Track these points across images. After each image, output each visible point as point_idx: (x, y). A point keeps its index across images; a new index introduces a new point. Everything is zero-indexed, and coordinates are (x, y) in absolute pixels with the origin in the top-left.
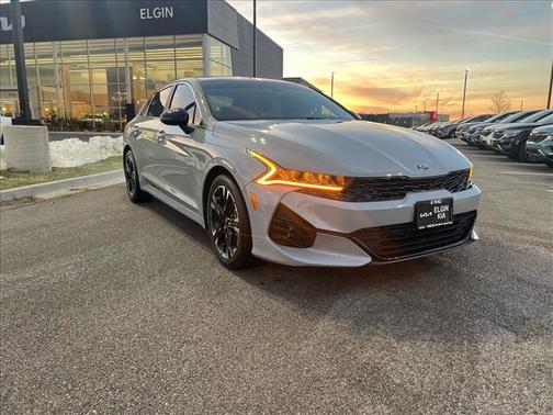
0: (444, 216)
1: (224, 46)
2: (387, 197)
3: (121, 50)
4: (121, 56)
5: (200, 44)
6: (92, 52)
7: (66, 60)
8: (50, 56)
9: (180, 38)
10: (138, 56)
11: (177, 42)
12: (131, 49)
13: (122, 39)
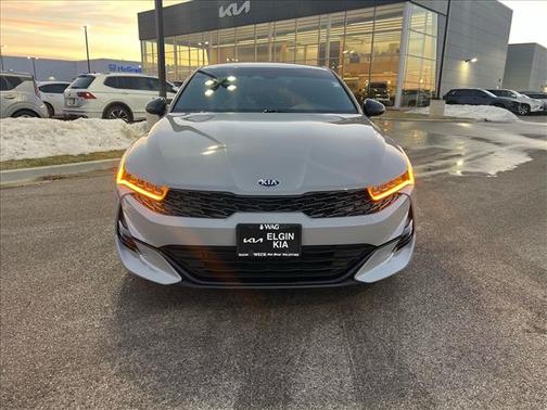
0: (285, 245)
1: (430, 14)
2: (208, 213)
3: (324, 27)
4: (323, 32)
5: (400, 14)
6: (300, 31)
7: (279, 39)
8: (266, 36)
9: (382, 10)
10: (339, 31)
11: (378, 13)
12: (334, 25)
13: (325, 16)
